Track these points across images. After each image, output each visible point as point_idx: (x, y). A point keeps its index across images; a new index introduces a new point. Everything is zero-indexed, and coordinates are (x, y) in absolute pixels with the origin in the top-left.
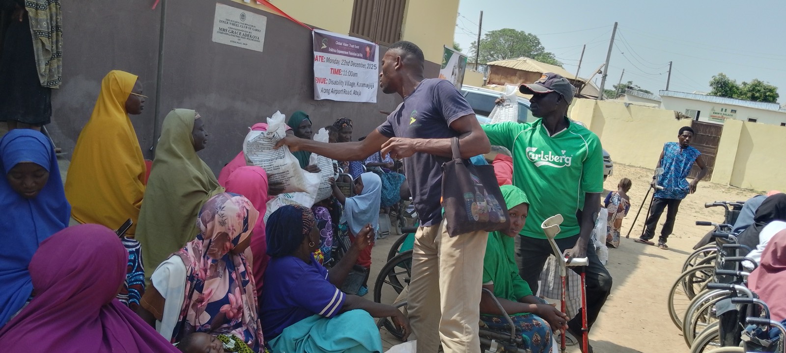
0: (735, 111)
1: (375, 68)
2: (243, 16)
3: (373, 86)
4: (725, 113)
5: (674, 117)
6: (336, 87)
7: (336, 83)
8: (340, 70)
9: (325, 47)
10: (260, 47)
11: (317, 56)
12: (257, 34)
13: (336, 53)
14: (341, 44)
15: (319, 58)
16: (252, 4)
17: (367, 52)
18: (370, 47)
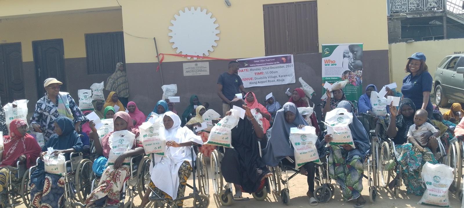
1: (291, 66)
2: (196, 65)
3: (291, 75)
7: (260, 79)
9: (246, 65)
10: (207, 73)
11: (242, 70)
12: (205, 69)
13: (256, 66)
14: (259, 61)
15: (244, 71)
16: (199, 60)
17: (283, 60)
18: (286, 57)
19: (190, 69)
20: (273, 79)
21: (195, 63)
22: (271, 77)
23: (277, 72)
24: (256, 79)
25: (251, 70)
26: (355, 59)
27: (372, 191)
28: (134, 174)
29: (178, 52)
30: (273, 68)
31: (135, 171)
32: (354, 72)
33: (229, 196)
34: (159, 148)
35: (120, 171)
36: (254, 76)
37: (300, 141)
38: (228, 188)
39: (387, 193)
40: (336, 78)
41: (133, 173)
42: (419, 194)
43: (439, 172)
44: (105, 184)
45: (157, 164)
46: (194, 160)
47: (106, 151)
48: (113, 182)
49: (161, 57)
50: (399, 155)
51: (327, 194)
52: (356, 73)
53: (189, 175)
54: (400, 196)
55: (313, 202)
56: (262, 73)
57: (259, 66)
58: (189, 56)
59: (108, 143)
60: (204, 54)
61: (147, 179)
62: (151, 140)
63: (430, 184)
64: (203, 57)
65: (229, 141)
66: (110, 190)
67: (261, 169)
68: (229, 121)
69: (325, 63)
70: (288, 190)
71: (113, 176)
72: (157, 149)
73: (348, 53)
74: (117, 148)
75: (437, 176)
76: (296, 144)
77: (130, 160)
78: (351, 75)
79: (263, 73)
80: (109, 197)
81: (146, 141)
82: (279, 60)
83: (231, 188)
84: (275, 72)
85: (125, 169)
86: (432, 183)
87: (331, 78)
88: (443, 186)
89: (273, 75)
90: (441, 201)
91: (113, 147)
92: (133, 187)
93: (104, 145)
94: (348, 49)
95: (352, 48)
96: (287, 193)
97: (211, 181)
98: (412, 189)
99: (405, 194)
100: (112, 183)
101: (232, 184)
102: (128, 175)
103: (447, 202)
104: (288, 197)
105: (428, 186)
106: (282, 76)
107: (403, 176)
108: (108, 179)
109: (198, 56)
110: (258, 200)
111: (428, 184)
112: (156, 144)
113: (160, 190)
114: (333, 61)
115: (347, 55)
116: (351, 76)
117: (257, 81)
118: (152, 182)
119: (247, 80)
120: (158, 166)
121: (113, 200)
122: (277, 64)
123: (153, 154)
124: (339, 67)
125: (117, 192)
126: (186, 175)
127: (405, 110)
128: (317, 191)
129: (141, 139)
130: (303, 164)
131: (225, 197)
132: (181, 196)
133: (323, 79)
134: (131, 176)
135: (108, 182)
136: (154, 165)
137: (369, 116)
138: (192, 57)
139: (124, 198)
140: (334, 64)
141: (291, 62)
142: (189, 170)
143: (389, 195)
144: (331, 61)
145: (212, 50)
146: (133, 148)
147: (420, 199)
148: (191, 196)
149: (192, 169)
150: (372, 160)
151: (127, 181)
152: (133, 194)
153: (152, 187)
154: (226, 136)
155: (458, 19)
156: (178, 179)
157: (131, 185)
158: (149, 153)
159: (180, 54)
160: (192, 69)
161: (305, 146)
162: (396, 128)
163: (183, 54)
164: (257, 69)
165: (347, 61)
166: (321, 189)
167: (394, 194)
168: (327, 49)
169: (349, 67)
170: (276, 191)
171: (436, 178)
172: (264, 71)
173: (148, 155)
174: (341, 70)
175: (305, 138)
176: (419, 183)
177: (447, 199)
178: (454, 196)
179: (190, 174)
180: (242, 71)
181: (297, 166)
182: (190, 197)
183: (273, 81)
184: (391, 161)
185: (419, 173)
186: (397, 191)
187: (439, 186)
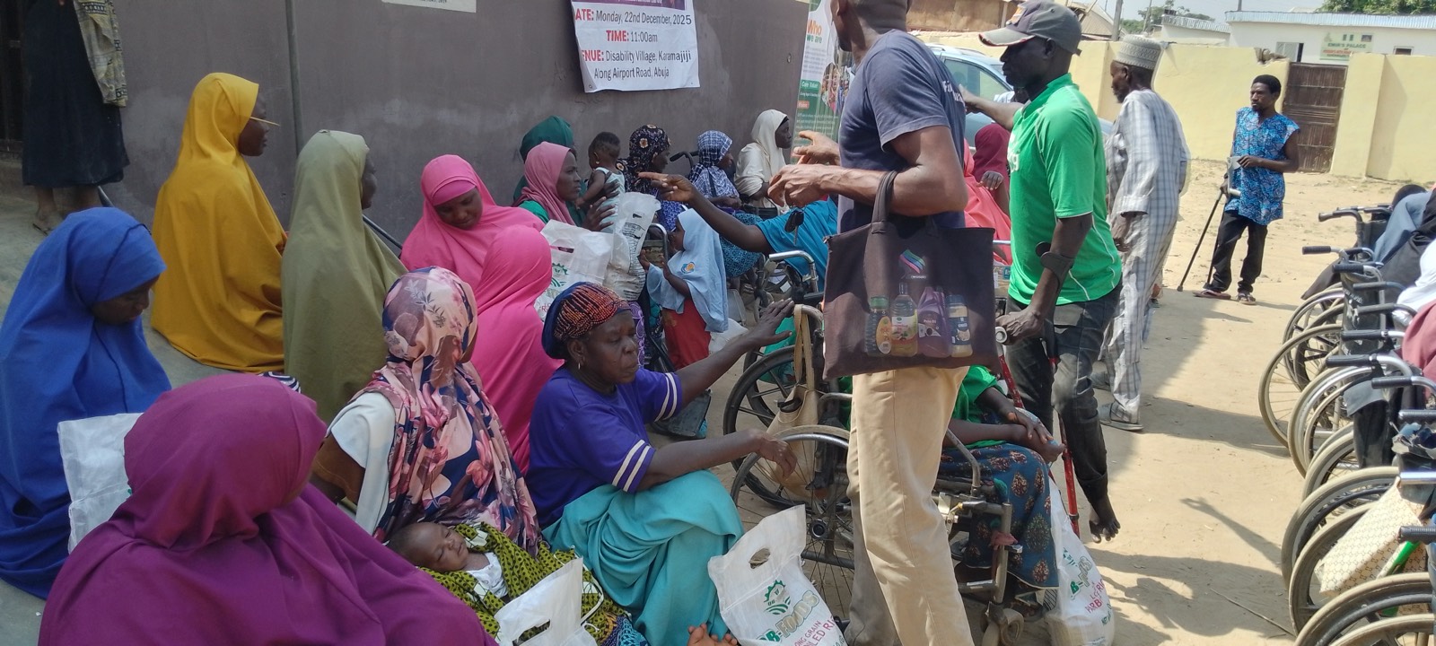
0: (1370, 38)
1: (689, 21)
3: (688, 57)
4: (1350, 43)
5: (1254, 58)
6: (620, 65)
7: (619, 58)
8: (624, 32)
10: (469, 3)
22: (643, 56)
24: (609, 56)
25: (600, 15)
56: (623, 35)
69: (809, 31)
78: (834, 80)
79: (627, 37)
84: (652, 39)
87: (809, 82)
89: (648, 48)
106: (665, 57)
117: (612, 65)
122: (656, 5)
124: (823, 50)
141: (686, 7)
144: (817, 26)
164: (612, 17)
169: (836, 57)
172: (628, 28)
180: (578, 15)
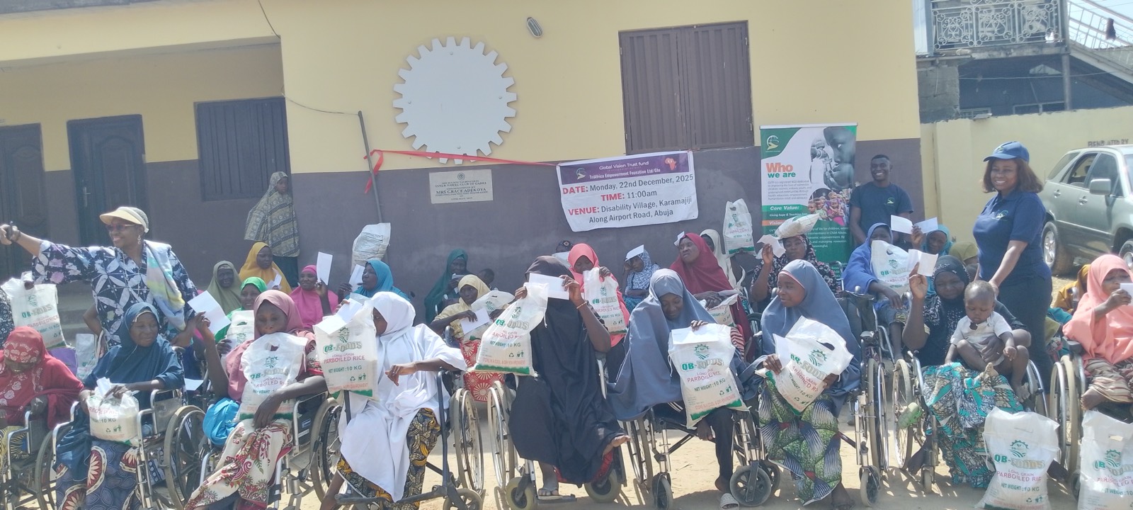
1: (688, 179)
2: (461, 176)
3: (687, 201)
6: (614, 213)
7: (615, 209)
8: (620, 194)
9: (582, 176)
10: (489, 197)
11: (572, 188)
12: (482, 186)
13: (605, 179)
14: (610, 167)
15: (576, 190)
16: (467, 164)
17: (669, 164)
18: (676, 157)
19: (447, 187)
20: (646, 210)
21: (460, 172)
22: (641, 205)
23: (655, 193)
24: (604, 209)
25: (593, 188)
26: (840, 161)
27: (865, 477)
28: (302, 440)
29: (417, 145)
30: (645, 183)
31: (306, 432)
32: (838, 193)
33: (528, 493)
34: (360, 378)
35: (267, 432)
36: (598, 202)
37: (694, 359)
38: (527, 472)
39: (907, 482)
40: (796, 208)
41: (299, 439)
42: (981, 486)
43: (1025, 430)
44: (233, 465)
45: (355, 416)
46: (445, 407)
47: (235, 386)
48: (250, 460)
49: (376, 157)
50: (930, 393)
51: (761, 486)
52: (844, 195)
53: (432, 441)
54: (935, 488)
55: (728, 505)
56: (618, 196)
57: (613, 178)
58: (444, 155)
59: (241, 367)
60: (478, 150)
61: (335, 453)
62: (343, 359)
63: (1004, 459)
64: (478, 158)
65: (525, 362)
66: (245, 479)
67: (605, 425)
68: (523, 312)
69: (769, 170)
70: (668, 475)
71: (251, 446)
72: (357, 382)
73: (824, 147)
74: (262, 378)
75: (1020, 442)
76: (685, 367)
77: (292, 408)
78: (832, 201)
79: (622, 196)
80: (242, 495)
81: (330, 360)
82: (658, 165)
83: (533, 472)
84: (649, 194)
85: (280, 428)
86: (1009, 458)
87: (782, 206)
88: (1035, 466)
89: (647, 200)
90: (1029, 500)
91: (253, 376)
92: (300, 473)
93: (231, 371)
94: (824, 139)
95: (831, 136)
96: (665, 483)
97: (488, 457)
98: (964, 474)
99: (949, 485)
100: (250, 463)
101: (536, 463)
102: (287, 442)
103: (1044, 503)
104: (668, 492)
105: (999, 466)
106: (667, 204)
107: (943, 441)
108: (240, 453)
109: (465, 155)
110: (599, 502)
111: (999, 460)
112: (353, 369)
113: (364, 479)
114: (788, 166)
115: (819, 151)
116: (830, 203)
117: (608, 214)
118: (345, 460)
119: (584, 213)
120: (357, 421)
121: (252, 503)
122: (654, 173)
123: (346, 392)
124: (801, 182)
125: (260, 483)
126: (426, 442)
127: (944, 284)
128: (738, 479)
129: (320, 356)
130: (703, 413)
131: (521, 496)
132: (414, 494)
133: (764, 210)
134: (294, 445)
135: (239, 460)
136: (349, 418)
137: (860, 298)
138: (451, 157)
139: (279, 497)
140: (789, 174)
141: (687, 170)
142: (432, 430)
143: (911, 487)
144: (783, 166)
145: (498, 140)
146: (300, 377)
147: (982, 496)
148: (436, 492)
149: (438, 428)
150: (865, 404)
151: (285, 458)
152: (301, 487)
153: (345, 471)
154: (516, 351)
155: (1099, 61)
156: (407, 452)
157: (296, 467)
158: (338, 390)
159: (422, 150)
160: (450, 187)
161: (706, 370)
162: (925, 326)
163: (428, 150)
164: (607, 187)
165: (819, 166)
166: (747, 473)
167: (922, 486)
168: (773, 138)
169: (826, 181)
170: (643, 481)
171: (1016, 447)
172: (624, 191)
173: (336, 396)
174: (806, 187)
175: (705, 351)
176: (981, 459)
177: (1045, 496)
178: (1062, 488)
179: (435, 440)
180: (572, 191)
181: (689, 419)
182: (435, 494)
183: (645, 215)
184: (913, 406)
185: (977, 433)
186: (928, 478)
187: (1024, 464)
